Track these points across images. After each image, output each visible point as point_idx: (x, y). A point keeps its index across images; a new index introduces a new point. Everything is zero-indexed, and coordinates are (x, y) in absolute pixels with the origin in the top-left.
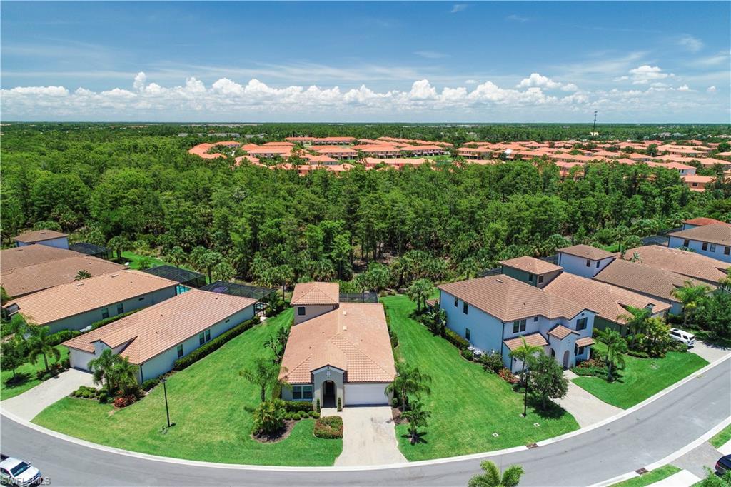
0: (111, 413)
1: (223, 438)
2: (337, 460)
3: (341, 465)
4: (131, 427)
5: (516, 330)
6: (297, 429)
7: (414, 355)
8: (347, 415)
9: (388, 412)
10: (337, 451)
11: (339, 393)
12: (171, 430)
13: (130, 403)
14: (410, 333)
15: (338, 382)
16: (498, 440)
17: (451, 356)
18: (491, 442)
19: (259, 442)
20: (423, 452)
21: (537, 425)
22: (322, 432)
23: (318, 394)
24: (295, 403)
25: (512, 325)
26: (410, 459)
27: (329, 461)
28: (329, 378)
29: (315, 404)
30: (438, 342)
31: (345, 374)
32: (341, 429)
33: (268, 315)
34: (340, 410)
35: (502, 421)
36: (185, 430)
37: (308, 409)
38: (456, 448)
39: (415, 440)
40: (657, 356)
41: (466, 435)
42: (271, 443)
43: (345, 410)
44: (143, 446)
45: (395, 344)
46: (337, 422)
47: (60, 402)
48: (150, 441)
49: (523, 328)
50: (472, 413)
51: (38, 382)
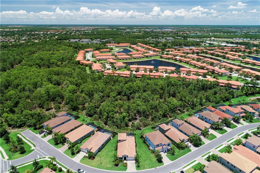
0: (91, 161)
1: (109, 166)
2: (127, 170)
3: (127, 171)
4: (95, 164)
5: (157, 146)
6: (120, 164)
7: (140, 149)
8: (128, 162)
9: (134, 161)
10: (126, 169)
11: (127, 159)
12: (101, 164)
13: (93, 159)
14: (140, 143)
15: (126, 157)
16: (151, 167)
17: (146, 149)
18: (150, 167)
19: (115, 167)
20: (139, 169)
21: (157, 164)
22: (124, 165)
23: (123, 159)
24: (120, 160)
25: (156, 146)
26: (137, 170)
27: (126, 171)
28: (125, 156)
29: (123, 160)
30: (144, 145)
31: (128, 156)
32: (127, 165)
33: (113, 137)
34: (127, 161)
35: (152, 163)
36: (103, 164)
37: (122, 161)
38: (144, 168)
39: (138, 167)
40: (183, 149)
41: (146, 166)
42: (117, 167)
43: (128, 161)
44: (97, 167)
45: (136, 146)
46: (126, 164)
47: (82, 158)
48: (99, 166)
49: (158, 145)
50: (148, 162)
51: (77, 154)
